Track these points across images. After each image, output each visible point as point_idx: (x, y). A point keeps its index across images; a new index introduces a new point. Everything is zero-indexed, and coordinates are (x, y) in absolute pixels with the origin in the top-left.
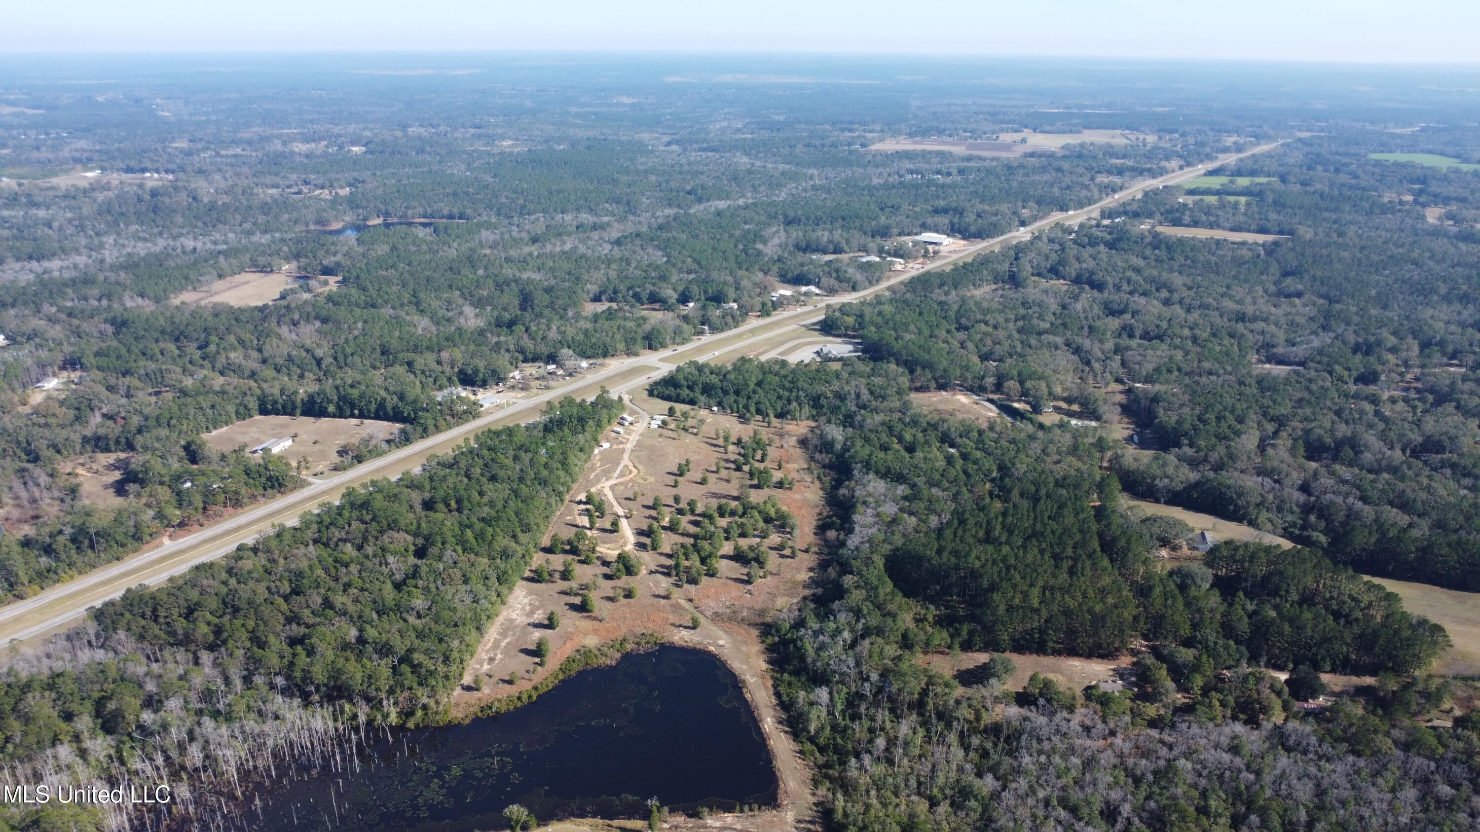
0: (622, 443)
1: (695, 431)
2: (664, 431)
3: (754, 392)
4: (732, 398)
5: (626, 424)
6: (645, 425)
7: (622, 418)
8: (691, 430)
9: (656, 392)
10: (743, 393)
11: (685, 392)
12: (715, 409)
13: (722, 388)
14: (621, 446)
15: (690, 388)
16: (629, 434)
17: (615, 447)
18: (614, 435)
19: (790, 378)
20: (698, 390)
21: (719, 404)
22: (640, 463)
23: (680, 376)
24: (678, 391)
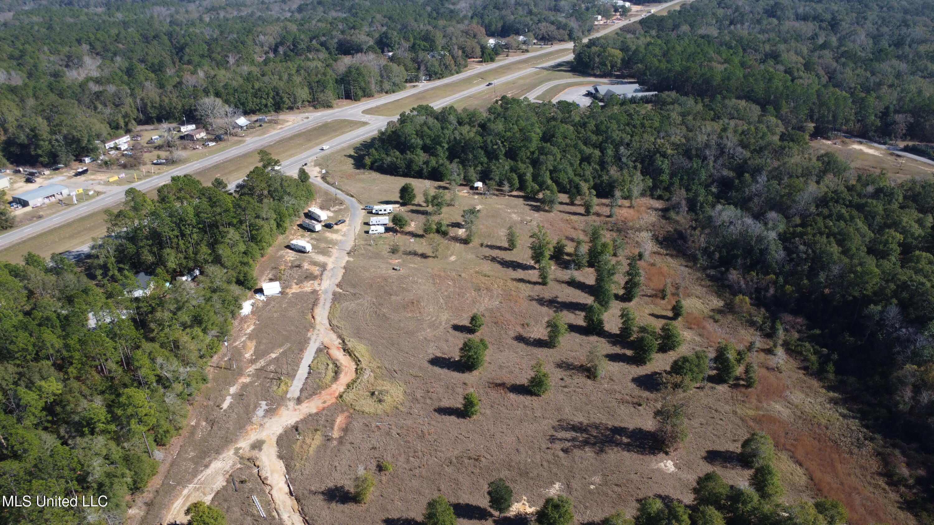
0: (310, 277)
1: (461, 232)
2: (399, 239)
3: (542, 151)
4: (506, 164)
5: (318, 227)
6: (358, 227)
7: (310, 216)
8: (453, 232)
9: (368, 161)
10: (523, 154)
11: (420, 157)
12: (479, 184)
13: (484, 148)
14: (308, 287)
15: (425, 149)
16: (325, 252)
17: (295, 289)
18: (291, 256)
19: (592, 125)
20: (442, 154)
21: (485, 177)
22: (358, 334)
23: (409, 129)
24: (409, 156)
